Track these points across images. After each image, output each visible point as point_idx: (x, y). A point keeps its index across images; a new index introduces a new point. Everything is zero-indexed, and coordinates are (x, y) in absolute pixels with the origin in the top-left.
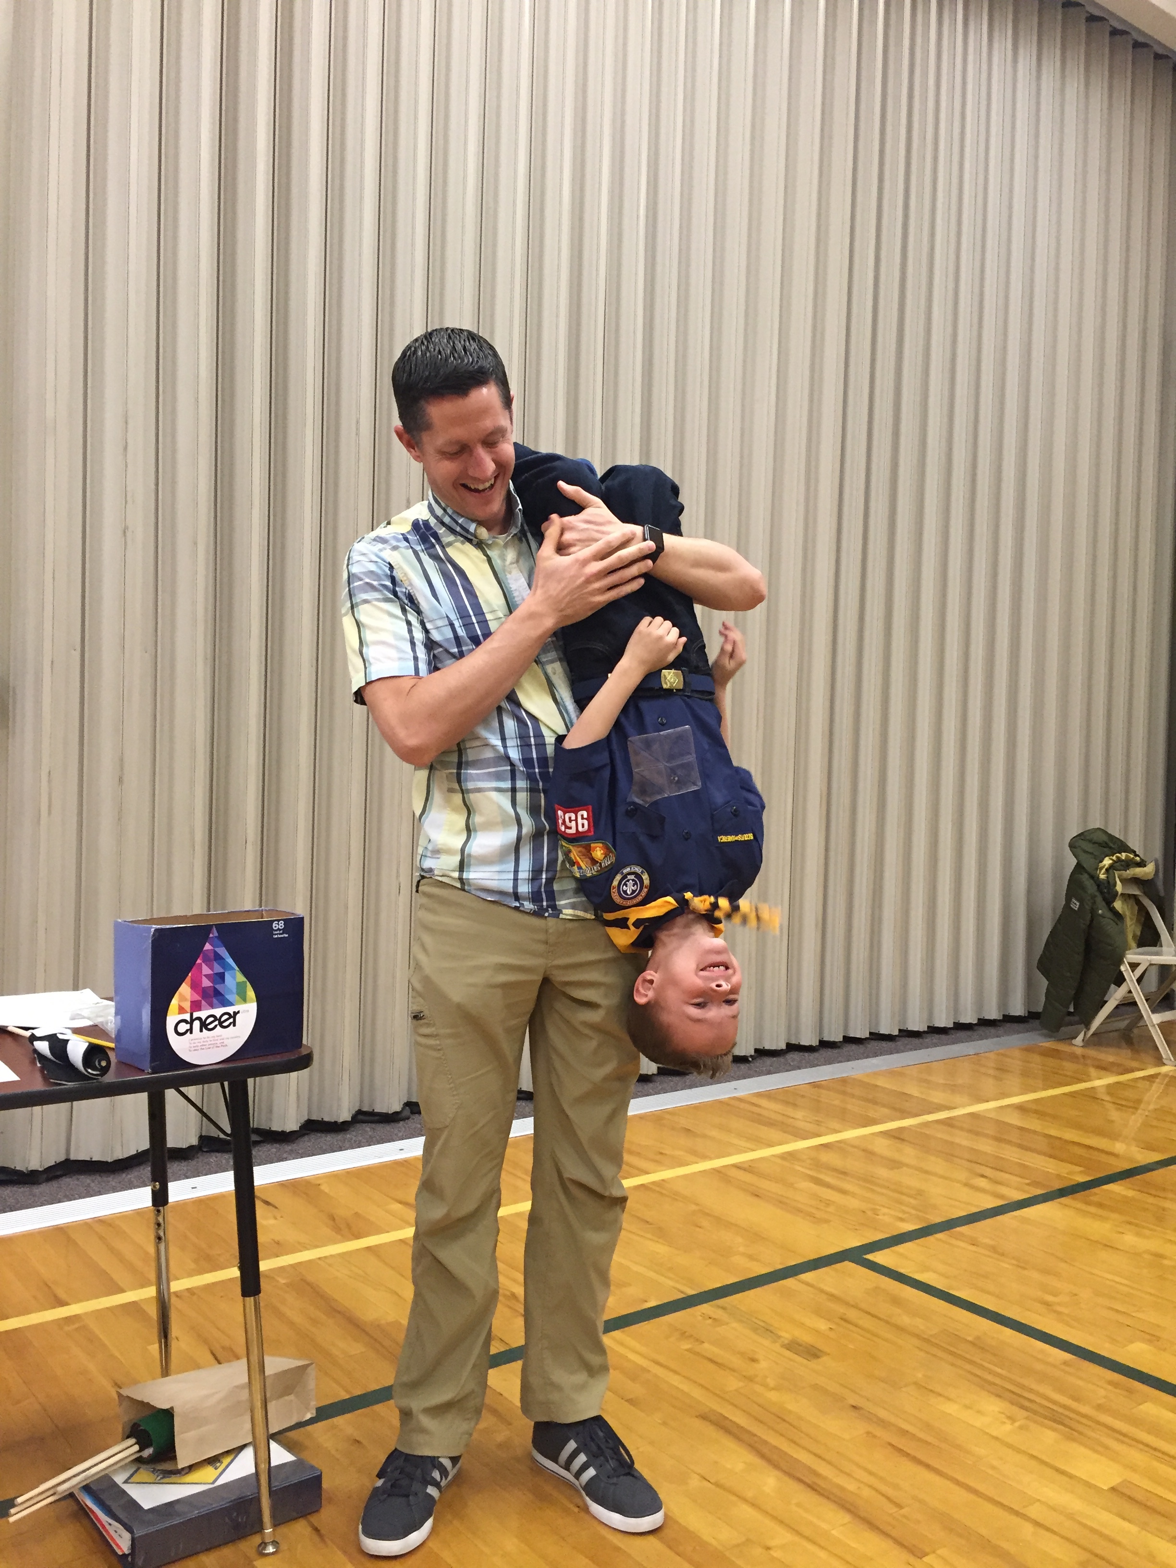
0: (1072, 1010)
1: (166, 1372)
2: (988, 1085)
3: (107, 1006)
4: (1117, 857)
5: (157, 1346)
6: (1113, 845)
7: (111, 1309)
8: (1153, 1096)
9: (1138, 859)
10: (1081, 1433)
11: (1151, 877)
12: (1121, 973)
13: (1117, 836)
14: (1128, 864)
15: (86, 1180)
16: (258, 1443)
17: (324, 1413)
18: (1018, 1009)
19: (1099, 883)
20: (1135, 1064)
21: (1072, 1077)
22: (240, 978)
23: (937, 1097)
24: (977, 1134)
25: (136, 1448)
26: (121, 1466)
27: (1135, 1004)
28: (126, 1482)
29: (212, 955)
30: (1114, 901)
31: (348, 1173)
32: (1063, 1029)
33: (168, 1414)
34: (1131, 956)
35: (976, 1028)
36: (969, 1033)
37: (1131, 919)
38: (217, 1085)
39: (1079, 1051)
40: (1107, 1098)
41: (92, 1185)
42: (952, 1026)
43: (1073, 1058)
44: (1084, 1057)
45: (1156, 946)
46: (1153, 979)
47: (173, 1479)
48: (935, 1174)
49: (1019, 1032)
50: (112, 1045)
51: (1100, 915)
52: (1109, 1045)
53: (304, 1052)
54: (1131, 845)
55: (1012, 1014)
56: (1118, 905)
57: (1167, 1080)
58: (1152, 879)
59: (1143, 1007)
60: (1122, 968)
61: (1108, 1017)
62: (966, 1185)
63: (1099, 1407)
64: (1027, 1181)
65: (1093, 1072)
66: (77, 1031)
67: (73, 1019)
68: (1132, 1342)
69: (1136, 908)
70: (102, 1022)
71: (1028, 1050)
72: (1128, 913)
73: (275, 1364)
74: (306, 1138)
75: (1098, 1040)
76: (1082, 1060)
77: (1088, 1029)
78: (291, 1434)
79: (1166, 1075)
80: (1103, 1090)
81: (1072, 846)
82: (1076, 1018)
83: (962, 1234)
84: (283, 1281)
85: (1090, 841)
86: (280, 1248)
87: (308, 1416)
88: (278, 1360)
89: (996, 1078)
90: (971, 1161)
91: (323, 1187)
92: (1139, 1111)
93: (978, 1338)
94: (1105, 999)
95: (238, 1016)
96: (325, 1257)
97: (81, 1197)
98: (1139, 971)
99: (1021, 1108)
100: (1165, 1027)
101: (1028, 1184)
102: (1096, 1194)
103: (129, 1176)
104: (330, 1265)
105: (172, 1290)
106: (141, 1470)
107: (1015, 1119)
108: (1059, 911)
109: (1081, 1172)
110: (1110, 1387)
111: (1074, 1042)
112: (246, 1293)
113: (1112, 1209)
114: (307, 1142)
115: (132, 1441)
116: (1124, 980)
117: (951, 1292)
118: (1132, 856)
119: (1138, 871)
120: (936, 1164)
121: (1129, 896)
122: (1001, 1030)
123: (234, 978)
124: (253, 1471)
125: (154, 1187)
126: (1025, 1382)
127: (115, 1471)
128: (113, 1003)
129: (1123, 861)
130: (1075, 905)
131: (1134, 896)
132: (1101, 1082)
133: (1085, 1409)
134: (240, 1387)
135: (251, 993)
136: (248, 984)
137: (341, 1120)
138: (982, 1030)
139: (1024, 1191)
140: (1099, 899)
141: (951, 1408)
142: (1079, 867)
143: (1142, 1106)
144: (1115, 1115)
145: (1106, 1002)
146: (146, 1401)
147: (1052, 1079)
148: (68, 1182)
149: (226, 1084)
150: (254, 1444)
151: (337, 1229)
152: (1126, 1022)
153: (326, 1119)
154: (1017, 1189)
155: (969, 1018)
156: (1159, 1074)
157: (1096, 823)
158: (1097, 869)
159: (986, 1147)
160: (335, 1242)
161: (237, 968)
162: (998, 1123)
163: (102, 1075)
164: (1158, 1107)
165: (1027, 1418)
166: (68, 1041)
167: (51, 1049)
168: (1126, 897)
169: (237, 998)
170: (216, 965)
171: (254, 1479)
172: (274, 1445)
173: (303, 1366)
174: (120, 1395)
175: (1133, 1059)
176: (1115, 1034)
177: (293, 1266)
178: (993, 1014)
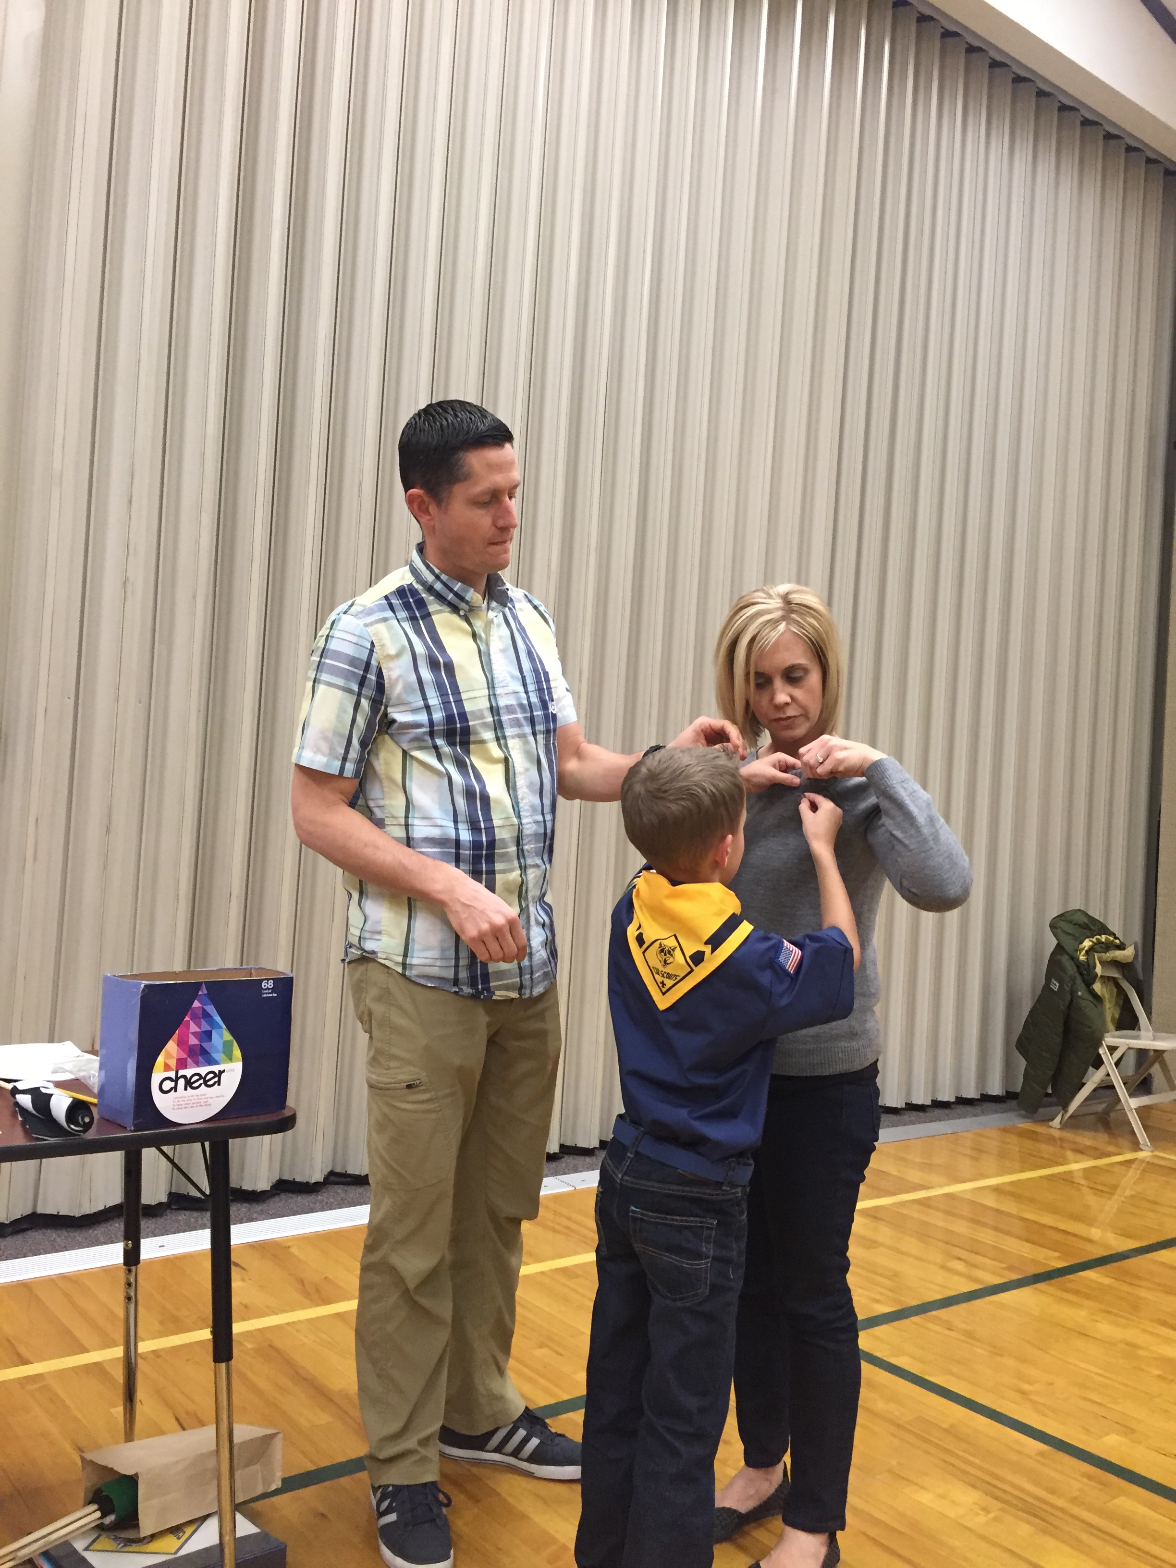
0: (1050, 1091)
1: (129, 1436)
2: (965, 1165)
3: (90, 1060)
4: (1097, 939)
5: (121, 1409)
6: (1094, 927)
7: (75, 1369)
8: (1129, 1182)
9: (1117, 941)
10: (1055, 1527)
11: (1130, 960)
12: (1099, 1056)
13: (1097, 917)
14: (1108, 947)
15: (52, 1234)
16: (223, 1513)
17: (291, 1484)
18: (996, 1088)
19: (1078, 965)
20: (1111, 1149)
21: (1048, 1159)
22: (228, 1036)
23: (914, 1175)
24: (954, 1215)
25: (98, 1514)
26: (82, 1532)
27: (1112, 1087)
28: (87, 1549)
29: (201, 1012)
30: (1093, 983)
31: (319, 1235)
32: (1041, 1110)
33: (131, 1482)
34: (1110, 1039)
35: (953, 1106)
36: (947, 1111)
37: (1110, 1002)
38: (198, 1145)
39: (1057, 1134)
40: (1083, 1182)
41: (58, 1240)
42: (929, 1103)
43: (1051, 1140)
44: (1061, 1139)
45: (1134, 1030)
46: (1131, 1061)
47: (134, 1547)
48: (908, 1255)
49: (996, 1112)
50: (95, 1101)
51: (1079, 997)
52: (1085, 1128)
53: (287, 1113)
54: (1111, 927)
55: (990, 1093)
56: (1097, 987)
57: (1144, 1165)
58: (1132, 962)
59: (1121, 1090)
60: (1101, 1051)
61: (1086, 1100)
62: (943, 1267)
63: (1074, 1500)
64: (1004, 1266)
65: (1069, 1154)
66: (59, 1085)
67: (55, 1072)
68: (1107, 1434)
69: (1115, 990)
70: (84, 1077)
71: (1005, 1130)
72: (1107, 996)
73: (243, 1432)
74: (276, 1199)
75: (1075, 1123)
76: (1059, 1143)
77: (1066, 1112)
78: (257, 1505)
79: (1142, 1161)
80: (1081, 1174)
81: (1053, 926)
82: (1054, 1100)
83: (938, 1318)
84: (249, 1346)
85: (1071, 922)
86: (250, 1313)
87: (274, 1487)
88: (244, 1427)
89: (972, 1158)
90: (947, 1243)
91: (293, 1250)
92: (1115, 1197)
93: (952, 1426)
94: (1083, 1081)
95: (223, 1075)
96: (293, 1323)
97: (46, 1253)
98: (1117, 1054)
99: (997, 1190)
100: (1143, 1112)
101: (1003, 1269)
102: (1070, 1281)
103: (96, 1232)
104: (298, 1331)
105: (140, 1350)
106: (102, 1538)
107: (990, 1201)
108: (1039, 992)
109: (1059, 1258)
110: (1085, 1480)
111: (1051, 1123)
112: (217, 1359)
113: (1087, 1297)
114: (276, 1203)
115: (94, 1507)
116: (1102, 1062)
117: (926, 1377)
118: (1111, 939)
119: (1118, 954)
120: (911, 1244)
121: (1109, 978)
122: (978, 1109)
123: (221, 1036)
124: (217, 1541)
125: (127, 1245)
126: (1000, 1472)
127: (75, 1538)
128: (98, 1058)
129: (1103, 943)
130: (1055, 986)
131: (1114, 978)
132: (1077, 1166)
133: (1060, 1503)
134: (208, 1455)
135: (237, 1052)
136: (235, 1043)
137: (313, 1181)
138: (960, 1109)
139: (1001, 1276)
140: (1079, 980)
141: (926, 1498)
142: (1059, 948)
143: (1119, 1191)
144: (1091, 1199)
145: (1084, 1084)
146: (110, 1466)
147: (1029, 1161)
148: (36, 1236)
149: (207, 1144)
150: (219, 1513)
151: (307, 1294)
152: (1104, 1106)
153: (297, 1180)
154: (994, 1273)
155: (947, 1096)
156: (1136, 1159)
157: (1076, 904)
158: (1077, 950)
159: (961, 1227)
160: (304, 1307)
161: (224, 1027)
162: (973, 1203)
163: (84, 1131)
164: (1133, 1193)
165: (1001, 1509)
166: (51, 1095)
167: (33, 1102)
168: (1105, 979)
169: (223, 1056)
170: (203, 1022)
171: (218, 1550)
172: (239, 1517)
173: (270, 1435)
174: (83, 1459)
175: (1109, 1143)
176: (1093, 1117)
177: (260, 1331)
178: (971, 1092)
